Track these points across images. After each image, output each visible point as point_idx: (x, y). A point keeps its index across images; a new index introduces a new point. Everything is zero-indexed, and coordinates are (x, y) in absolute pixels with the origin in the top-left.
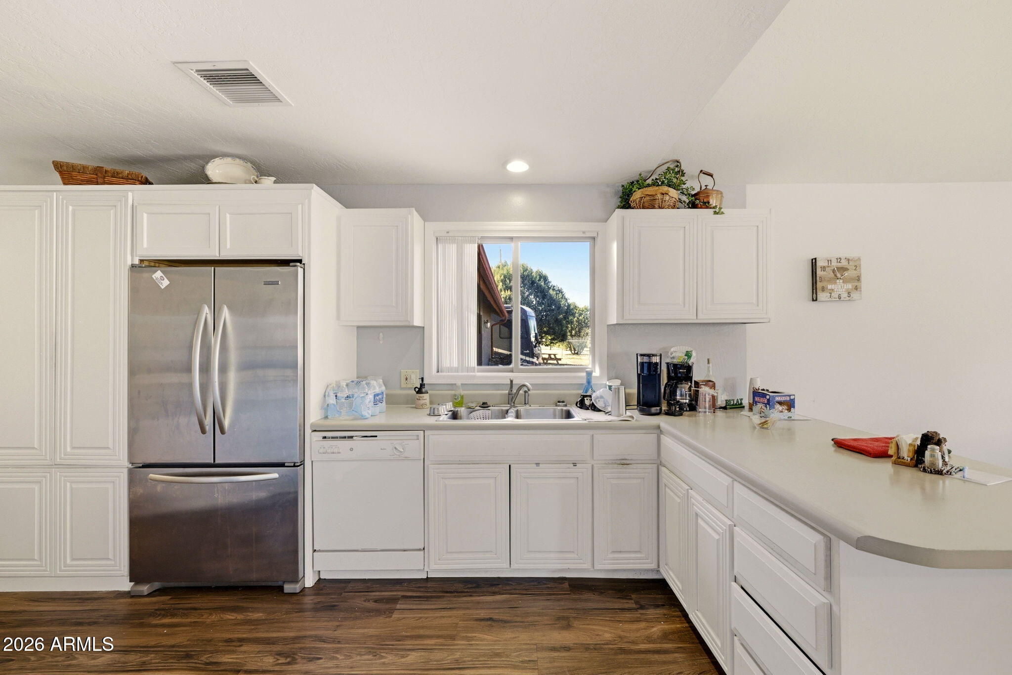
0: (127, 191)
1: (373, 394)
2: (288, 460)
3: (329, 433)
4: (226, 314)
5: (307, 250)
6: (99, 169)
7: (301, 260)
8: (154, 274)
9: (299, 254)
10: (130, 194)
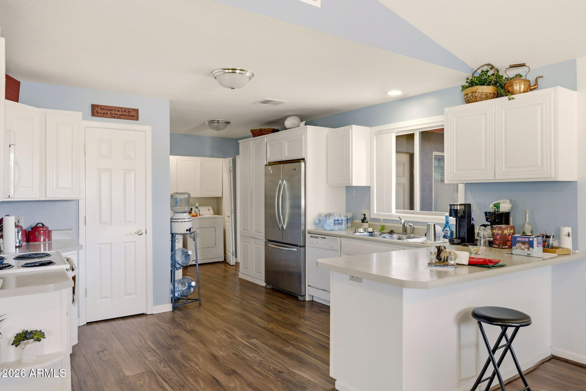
0: (265, 137)
1: (334, 220)
2: (299, 244)
3: (315, 235)
4: (285, 182)
5: (306, 154)
6: (261, 130)
7: (304, 159)
8: (270, 168)
9: (303, 156)
10: (266, 138)
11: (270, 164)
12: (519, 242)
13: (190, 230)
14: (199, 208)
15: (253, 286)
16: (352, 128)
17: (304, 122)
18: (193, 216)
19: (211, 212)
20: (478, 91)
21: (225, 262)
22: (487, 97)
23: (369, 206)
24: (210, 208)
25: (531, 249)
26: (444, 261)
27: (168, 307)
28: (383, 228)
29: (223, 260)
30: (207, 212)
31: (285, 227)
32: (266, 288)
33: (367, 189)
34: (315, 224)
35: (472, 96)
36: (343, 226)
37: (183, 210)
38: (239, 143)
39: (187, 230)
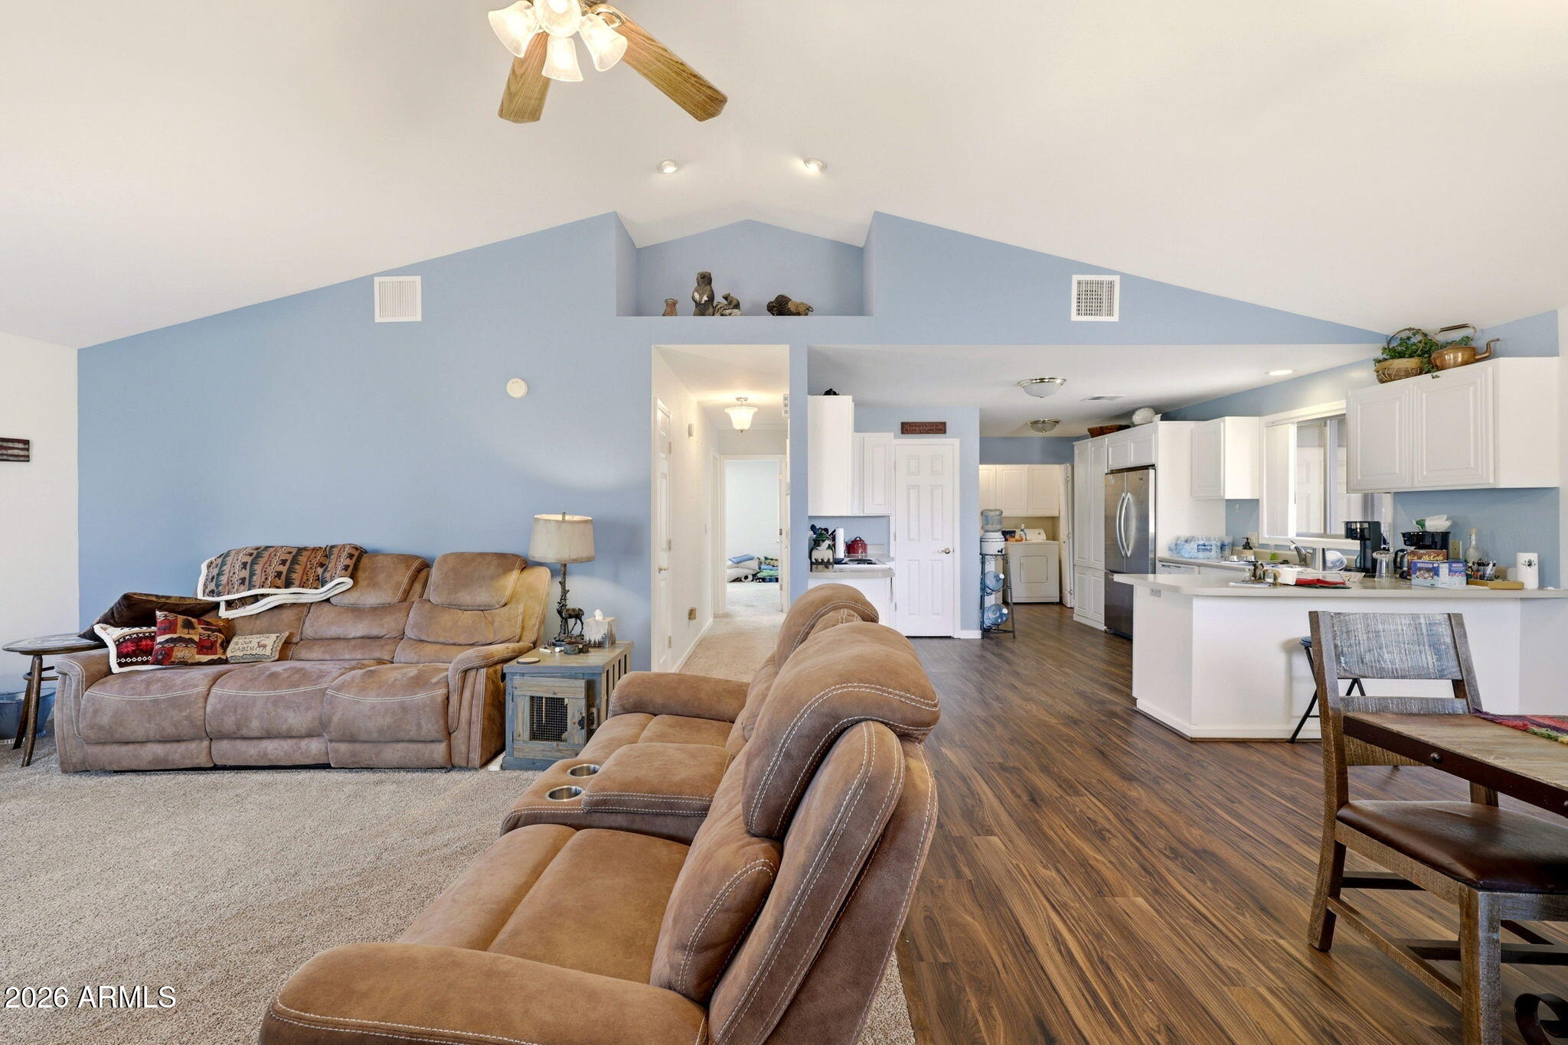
0: (1105, 438)
1: (1198, 544)
3: (1168, 562)
4: (1128, 495)
5: (1157, 460)
6: (1101, 428)
7: (1154, 465)
8: (1111, 477)
9: (1153, 461)
10: (1107, 439)
11: (1112, 472)
12: (1420, 569)
13: (1001, 551)
14: (1025, 530)
15: (1090, 630)
16: (1224, 422)
17: (1160, 415)
18: (1017, 541)
19: (1043, 536)
20: (1392, 366)
21: (1061, 603)
22: (1408, 374)
23: (1257, 527)
24: (1042, 531)
25: (1435, 577)
26: (1260, 578)
27: (976, 634)
28: (1274, 556)
29: (1058, 601)
30: (1036, 536)
31: (1129, 554)
32: (1106, 632)
33: (1253, 504)
34: (1170, 549)
35: (1384, 374)
36: (1213, 553)
37: (994, 529)
38: (1074, 445)
39: (998, 551)
